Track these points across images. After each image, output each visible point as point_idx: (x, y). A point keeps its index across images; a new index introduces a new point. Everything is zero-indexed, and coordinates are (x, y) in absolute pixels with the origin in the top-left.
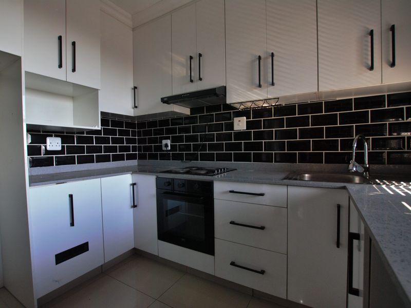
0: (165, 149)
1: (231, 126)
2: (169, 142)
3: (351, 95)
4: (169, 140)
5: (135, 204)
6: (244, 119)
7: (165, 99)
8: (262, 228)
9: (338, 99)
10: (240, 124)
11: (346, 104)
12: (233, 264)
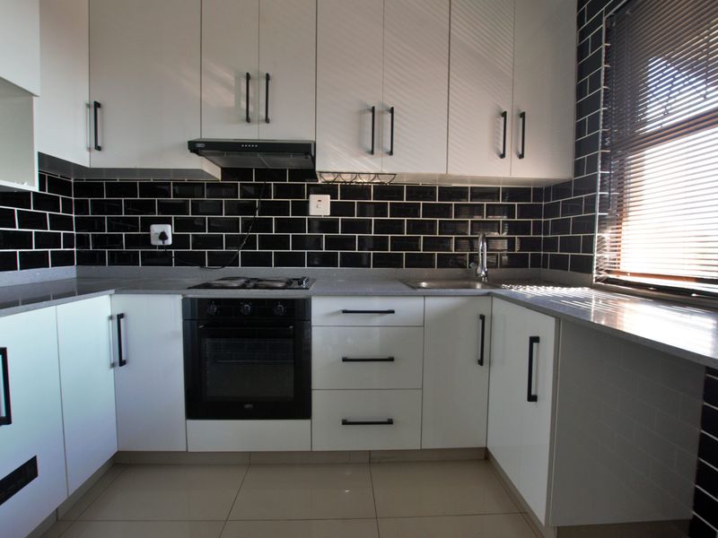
0: (160, 243)
1: (303, 208)
2: (169, 230)
3: (466, 182)
4: (170, 226)
5: (123, 358)
6: (327, 199)
7: (199, 145)
8: (391, 359)
9: (454, 185)
10: (320, 206)
11: (459, 193)
12: (345, 423)
